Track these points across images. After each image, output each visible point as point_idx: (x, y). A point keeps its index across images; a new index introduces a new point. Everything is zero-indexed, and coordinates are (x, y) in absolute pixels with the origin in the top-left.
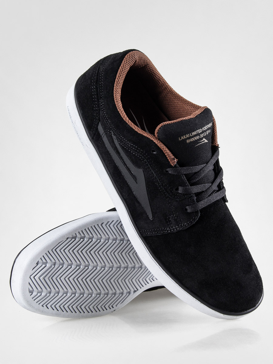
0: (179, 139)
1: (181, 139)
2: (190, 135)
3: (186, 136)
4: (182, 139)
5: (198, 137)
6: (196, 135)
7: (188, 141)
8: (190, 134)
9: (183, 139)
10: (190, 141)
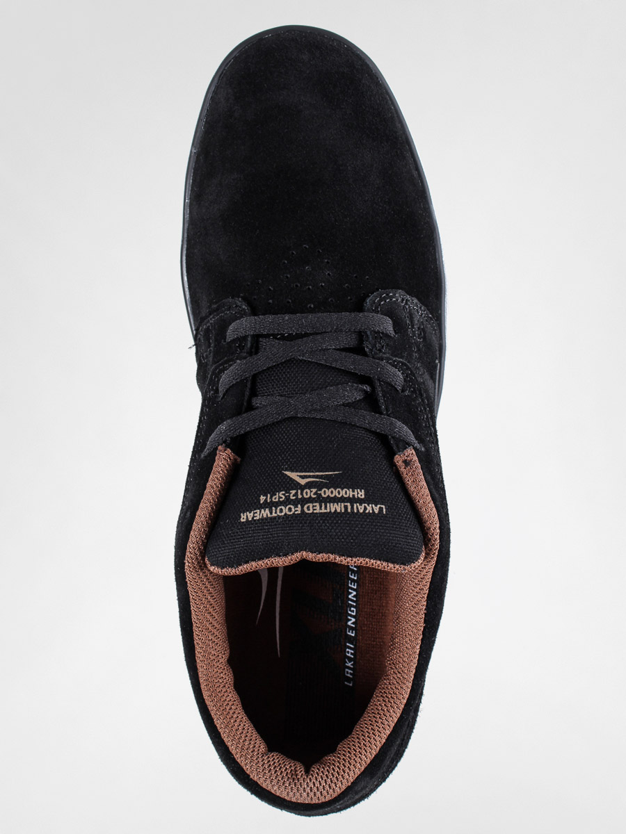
0: (384, 510)
1: (381, 509)
2: (352, 508)
3: (365, 508)
4: (378, 506)
5: (326, 493)
6: (330, 502)
7: (361, 494)
8: (349, 510)
9: (376, 506)
10: (353, 491)
